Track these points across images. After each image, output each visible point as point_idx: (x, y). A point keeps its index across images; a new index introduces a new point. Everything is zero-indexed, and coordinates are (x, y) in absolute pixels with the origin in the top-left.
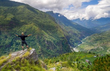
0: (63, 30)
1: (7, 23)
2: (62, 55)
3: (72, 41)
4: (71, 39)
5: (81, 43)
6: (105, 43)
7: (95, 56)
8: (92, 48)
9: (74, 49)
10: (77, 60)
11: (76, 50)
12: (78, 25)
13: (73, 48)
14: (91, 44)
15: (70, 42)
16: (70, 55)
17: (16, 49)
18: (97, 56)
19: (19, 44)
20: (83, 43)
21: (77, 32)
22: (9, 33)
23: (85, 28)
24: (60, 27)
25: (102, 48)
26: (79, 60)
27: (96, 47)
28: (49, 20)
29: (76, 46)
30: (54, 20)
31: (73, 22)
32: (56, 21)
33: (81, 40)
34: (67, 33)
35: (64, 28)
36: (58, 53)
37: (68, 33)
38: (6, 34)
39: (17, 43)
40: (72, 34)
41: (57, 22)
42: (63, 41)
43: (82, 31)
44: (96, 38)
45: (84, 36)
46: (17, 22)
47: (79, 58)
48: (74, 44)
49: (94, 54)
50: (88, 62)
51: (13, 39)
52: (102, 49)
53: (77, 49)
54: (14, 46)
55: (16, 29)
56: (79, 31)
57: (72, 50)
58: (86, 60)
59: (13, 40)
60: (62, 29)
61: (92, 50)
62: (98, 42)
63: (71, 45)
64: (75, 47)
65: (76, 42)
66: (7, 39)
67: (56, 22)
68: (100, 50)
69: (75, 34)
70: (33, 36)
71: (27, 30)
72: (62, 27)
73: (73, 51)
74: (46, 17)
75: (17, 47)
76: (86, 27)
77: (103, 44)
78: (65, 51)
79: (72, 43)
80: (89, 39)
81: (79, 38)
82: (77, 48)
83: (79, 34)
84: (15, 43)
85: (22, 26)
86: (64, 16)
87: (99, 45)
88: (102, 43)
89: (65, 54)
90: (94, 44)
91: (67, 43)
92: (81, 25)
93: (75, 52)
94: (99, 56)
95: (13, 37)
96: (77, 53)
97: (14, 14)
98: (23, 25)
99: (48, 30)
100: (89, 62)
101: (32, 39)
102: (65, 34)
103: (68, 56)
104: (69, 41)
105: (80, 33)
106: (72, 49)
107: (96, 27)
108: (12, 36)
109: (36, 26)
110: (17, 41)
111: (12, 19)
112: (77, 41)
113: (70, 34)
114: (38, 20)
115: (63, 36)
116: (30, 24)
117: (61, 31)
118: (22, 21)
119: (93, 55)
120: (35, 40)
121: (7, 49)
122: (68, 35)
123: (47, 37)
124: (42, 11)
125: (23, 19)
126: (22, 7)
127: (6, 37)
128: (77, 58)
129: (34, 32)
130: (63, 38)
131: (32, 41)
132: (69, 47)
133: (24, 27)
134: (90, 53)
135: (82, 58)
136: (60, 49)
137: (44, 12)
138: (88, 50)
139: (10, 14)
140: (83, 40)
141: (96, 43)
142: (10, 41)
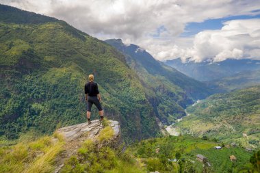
0: (143, 84)
1: (11, 63)
2: (139, 144)
3: (163, 109)
4: (161, 105)
5: (185, 114)
6: (238, 116)
7: (218, 147)
8: (210, 126)
9: (169, 129)
10: (178, 156)
11: (171, 131)
12: (178, 74)
13: (165, 126)
14: (206, 119)
15: (159, 111)
16: (160, 142)
17: (29, 125)
18: (223, 146)
19: (38, 114)
20: (188, 115)
21: (176, 89)
22: (16, 85)
23: (193, 80)
24: (137, 76)
25: (231, 127)
26: (183, 156)
27: (218, 126)
28: (113, 59)
29: (172, 122)
30: (124, 60)
31: (166, 66)
32: (128, 63)
33: (185, 107)
34: (152, 91)
35: (145, 80)
36: (130, 137)
37: (155, 91)
38: (7, 87)
39: (33, 111)
40: (164, 95)
41: (131, 66)
42: (143, 108)
43: (186, 86)
44: (217, 104)
45: (191, 98)
46: (36, 60)
47: (182, 151)
48: (168, 116)
49: (215, 141)
50: (201, 161)
51: (25, 100)
52: (231, 130)
53: (174, 129)
54: (25, 119)
55: (32, 77)
56: (179, 88)
57: (163, 132)
58: (198, 155)
59: (23, 103)
60: (142, 81)
61: (209, 131)
62: (223, 114)
63: (161, 120)
64: (169, 125)
65: (172, 113)
66: (10, 101)
67: (127, 65)
68: (227, 133)
69: (171, 94)
70: (72, 94)
71: (60, 80)
72: (140, 78)
73: (167, 133)
74: (104, 52)
75: (33, 120)
76: (196, 78)
77: (234, 118)
78: (148, 134)
79: (164, 114)
80: (204, 106)
81: (181, 104)
82: (174, 127)
83: (179, 93)
84: (28, 110)
85: (47, 70)
86: (147, 51)
87: (225, 121)
88: (233, 116)
89: (147, 141)
90: (215, 118)
91: (152, 115)
92: (185, 74)
93: (170, 136)
94: (227, 146)
95: (24, 95)
96: (175, 137)
97: (31, 42)
98: (49, 67)
99: (108, 82)
100: (205, 161)
101: (69, 102)
102: (148, 94)
103: (153, 145)
104: (156, 111)
105: (181, 91)
106: (164, 128)
107: (217, 80)
108: (23, 93)
109: (81, 71)
110: (34, 106)
111: (24, 52)
112: (174, 111)
113: (159, 93)
114: (85, 58)
115: (144, 98)
116: (67, 67)
117: (140, 85)
118: (48, 59)
119: (212, 145)
120: (77, 104)
121: (8, 125)
122: (155, 95)
123: (105, 100)
124: (96, 39)
125: (50, 55)
126: (50, 26)
127: (8, 96)
128: (177, 149)
129: (76, 86)
130: (143, 102)
131: (69, 107)
132: (156, 123)
133: (52, 74)
134: (205, 138)
135: (188, 151)
136: (134, 129)
137: (101, 41)
138: (199, 133)
139: (21, 41)
140: (190, 107)
141: (217, 116)
142: (16, 105)
